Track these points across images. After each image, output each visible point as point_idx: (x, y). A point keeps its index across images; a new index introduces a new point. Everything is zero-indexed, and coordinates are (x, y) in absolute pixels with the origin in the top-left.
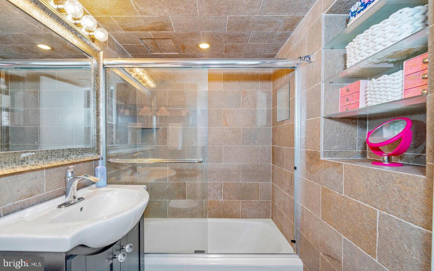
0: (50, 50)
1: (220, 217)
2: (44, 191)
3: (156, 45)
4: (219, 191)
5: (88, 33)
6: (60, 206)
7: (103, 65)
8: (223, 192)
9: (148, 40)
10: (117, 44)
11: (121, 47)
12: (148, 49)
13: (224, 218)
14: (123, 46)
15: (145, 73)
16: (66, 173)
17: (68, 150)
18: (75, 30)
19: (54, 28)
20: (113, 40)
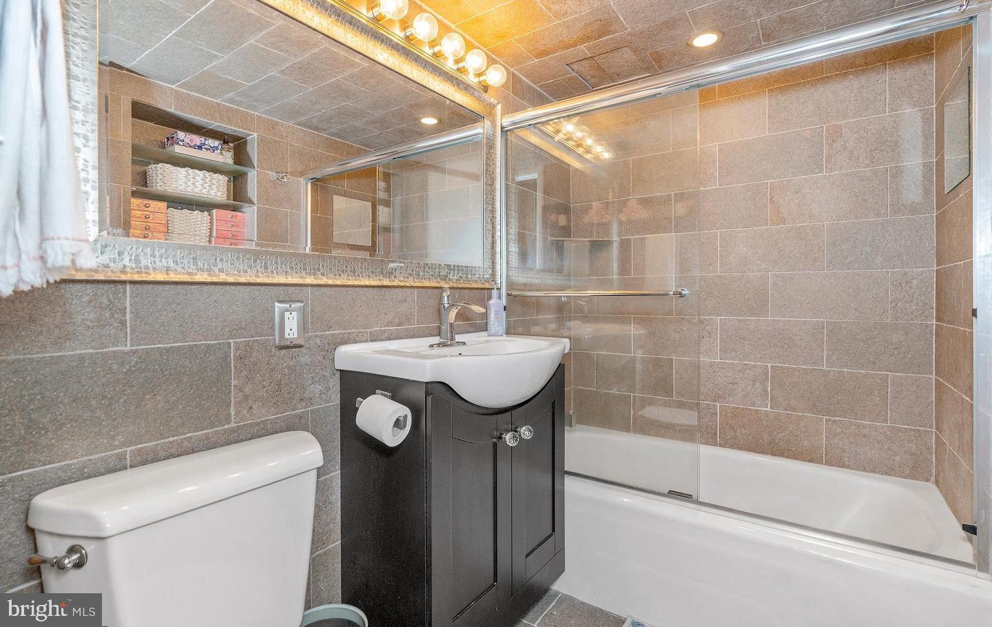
0: (436, 124)
1: (763, 452)
2: (414, 322)
3: (599, 68)
4: (758, 385)
5: (476, 80)
6: (431, 346)
7: (502, 128)
8: (772, 390)
9: (583, 62)
10: (530, 86)
11: (536, 90)
12: (587, 81)
13: (772, 455)
14: (541, 87)
15: (585, 131)
16: (441, 299)
17: (446, 267)
18: (457, 79)
19: (429, 82)
20: (521, 81)
